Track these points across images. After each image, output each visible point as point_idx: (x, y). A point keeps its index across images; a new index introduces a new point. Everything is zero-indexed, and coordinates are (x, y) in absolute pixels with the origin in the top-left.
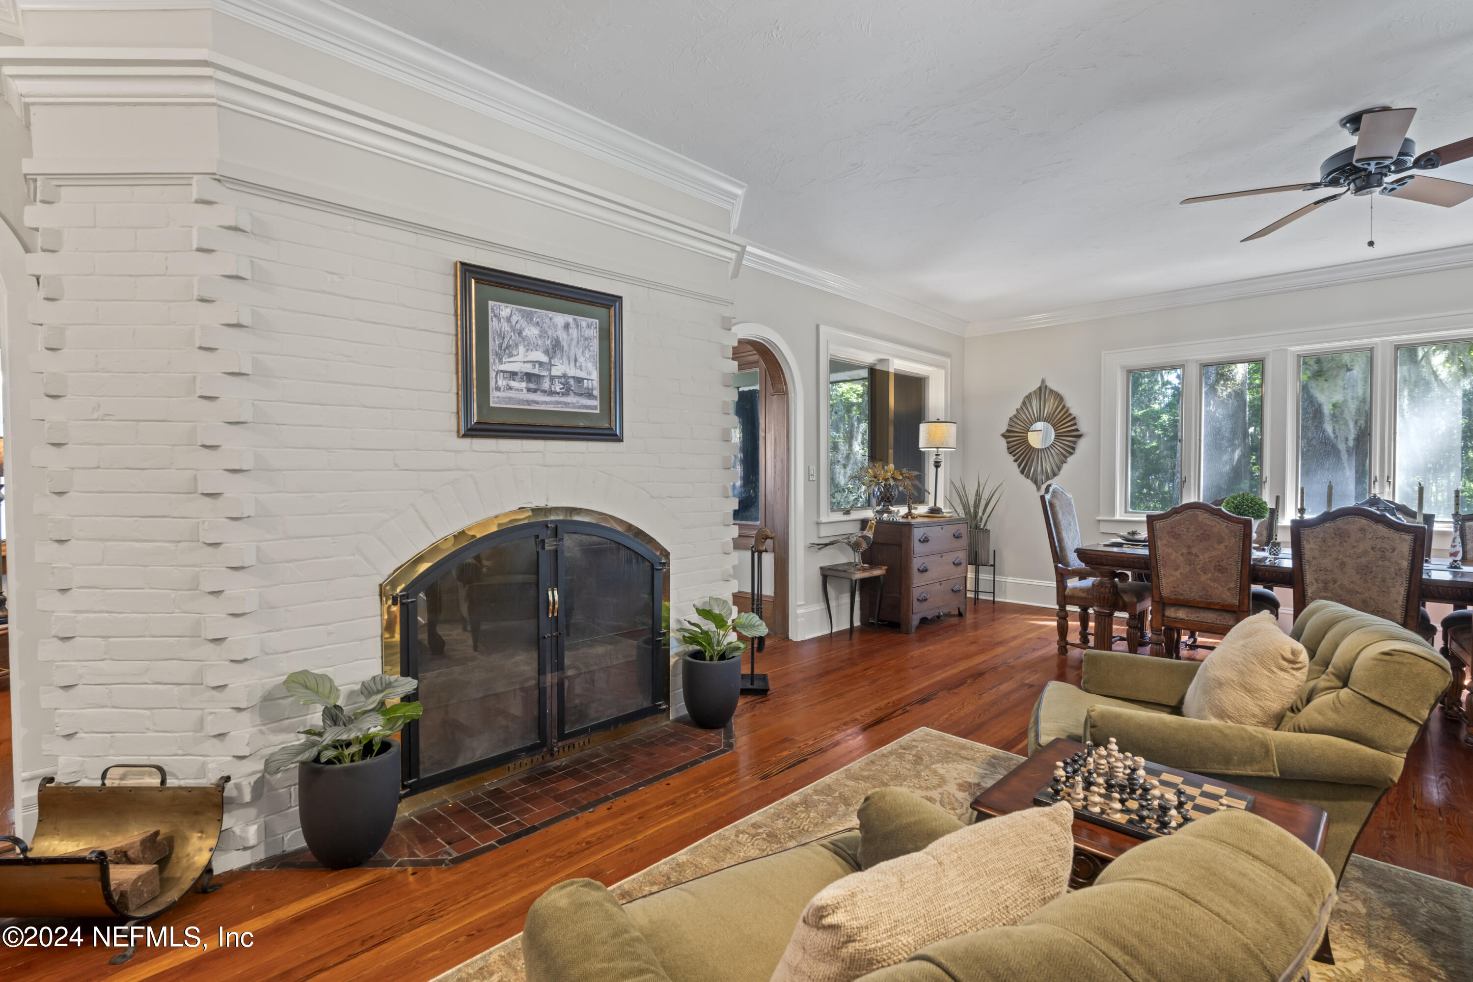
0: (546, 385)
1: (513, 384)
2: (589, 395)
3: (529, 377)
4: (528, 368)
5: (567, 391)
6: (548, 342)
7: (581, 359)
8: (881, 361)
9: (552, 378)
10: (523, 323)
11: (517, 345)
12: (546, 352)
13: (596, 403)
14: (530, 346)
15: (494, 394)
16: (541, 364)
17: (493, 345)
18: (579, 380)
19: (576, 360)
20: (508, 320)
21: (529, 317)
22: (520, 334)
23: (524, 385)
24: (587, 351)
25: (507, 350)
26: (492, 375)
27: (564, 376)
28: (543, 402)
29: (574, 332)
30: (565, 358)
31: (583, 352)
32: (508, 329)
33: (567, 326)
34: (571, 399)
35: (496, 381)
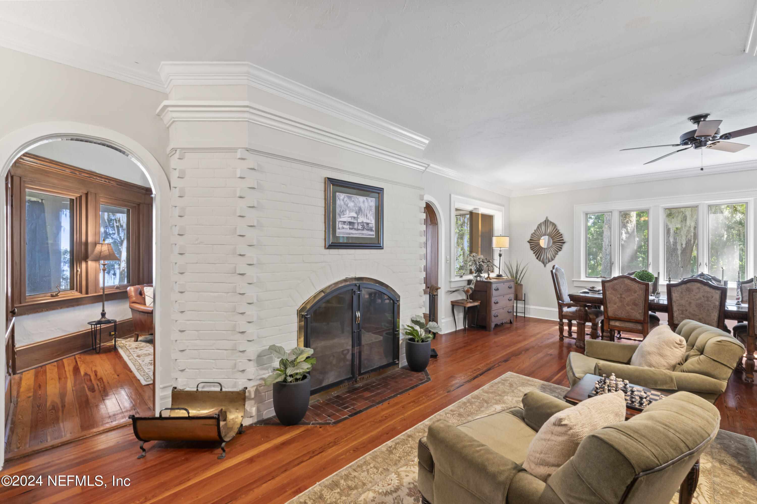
0: (356, 226)
1: (345, 226)
2: (371, 230)
3: (351, 223)
4: (350, 220)
5: (363, 229)
6: (357, 209)
7: (369, 215)
8: (475, 209)
9: (358, 223)
10: (348, 201)
11: (346, 210)
12: (356, 213)
13: (373, 233)
14: (351, 210)
15: (338, 231)
16: (354, 218)
17: (338, 211)
18: (368, 224)
19: (367, 216)
20: (343, 200)
21: (350, 198)
22: (347, 206)
23: (348, 226)
24: (371, 212)
25: (343, 212)
26: (337, 223)
27: (362, 222)
28: (355, 234)
29: (366, 204)
30: (363, 215)
31: (369, 212)
32: (343, 204)
33: (364, 202)
34: (365, 232)
35: (339, 225)
